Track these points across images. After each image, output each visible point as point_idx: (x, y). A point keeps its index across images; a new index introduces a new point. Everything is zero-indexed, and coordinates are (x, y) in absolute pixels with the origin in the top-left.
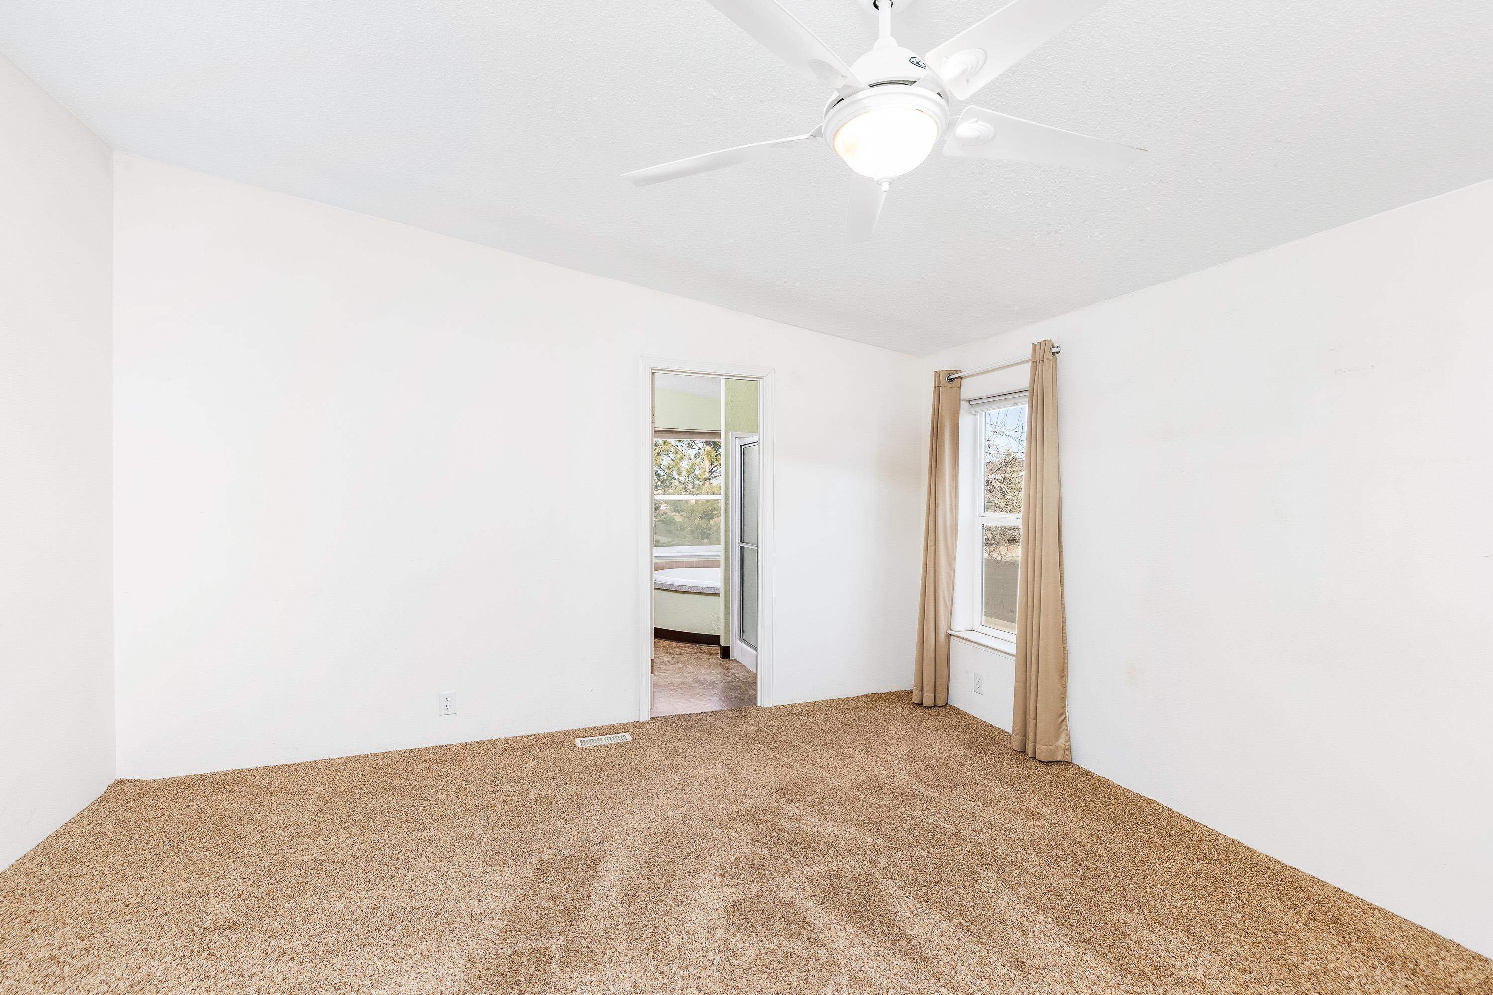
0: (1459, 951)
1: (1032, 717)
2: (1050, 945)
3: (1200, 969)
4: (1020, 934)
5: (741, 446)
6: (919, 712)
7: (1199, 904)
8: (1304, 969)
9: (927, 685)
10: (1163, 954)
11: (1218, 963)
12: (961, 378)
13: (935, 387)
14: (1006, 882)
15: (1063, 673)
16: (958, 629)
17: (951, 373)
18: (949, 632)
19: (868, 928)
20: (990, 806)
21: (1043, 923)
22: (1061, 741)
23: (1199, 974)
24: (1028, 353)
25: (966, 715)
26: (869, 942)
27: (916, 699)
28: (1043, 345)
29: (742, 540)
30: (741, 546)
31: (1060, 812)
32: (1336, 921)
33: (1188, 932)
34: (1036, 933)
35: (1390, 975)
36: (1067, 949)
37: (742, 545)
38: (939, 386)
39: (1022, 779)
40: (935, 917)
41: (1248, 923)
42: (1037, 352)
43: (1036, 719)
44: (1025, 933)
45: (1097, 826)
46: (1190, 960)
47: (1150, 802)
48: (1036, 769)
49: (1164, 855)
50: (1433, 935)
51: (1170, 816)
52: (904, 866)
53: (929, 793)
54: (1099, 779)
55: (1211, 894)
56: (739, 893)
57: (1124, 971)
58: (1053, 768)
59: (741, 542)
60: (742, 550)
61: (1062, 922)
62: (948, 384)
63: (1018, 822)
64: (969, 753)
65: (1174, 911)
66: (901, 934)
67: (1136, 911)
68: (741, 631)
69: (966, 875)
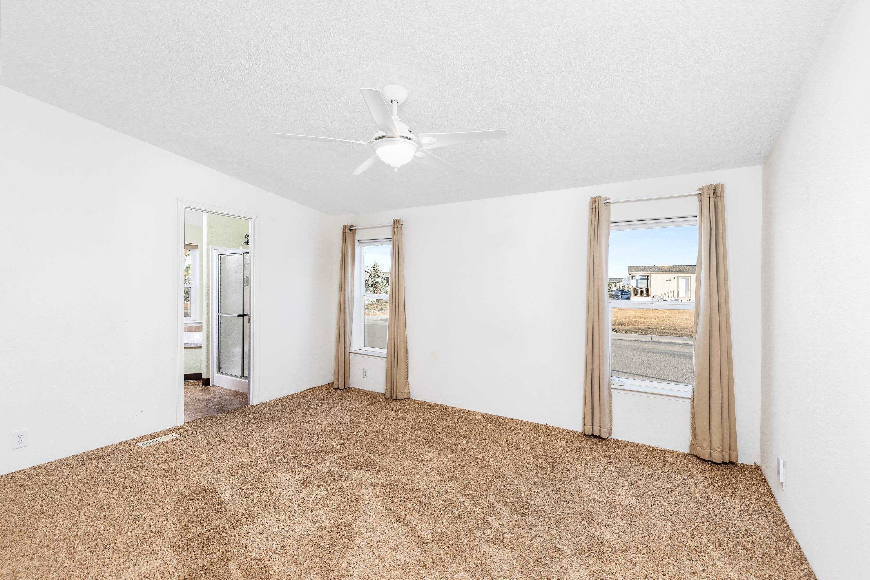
0: (528, 423)
1: (395, 382)
2: (429, 453)
3: (473, 446)
4: (419, 453)
5: (219, 255)
6: (338, 392)
7: (466, 430)
8: (497, 438)
9: (341, 378)
10: (462, 445)
11: (477, 443)
12: (356, 229)
13: (343, 233)
14: (407, 441)
15: (406, 362)
16: (354, 350)
17: (351, 226)
18: (350, 351)
19: (366, 468)
20: (388, 419)
21: (425, 448)
22: (406, 390)
23: (473, 447)
24: (391, 222)
25: (360, 390)
26: (369, 473)
27: (335, 386)
28: (398, 221)
29: (219, 312)
30: (218, 316)
31: (413, 415)
32: (500, 423)
33: (466, 438)
34: (424, 452)
35: (516, 432)
36: (435, 453)
37: (220, 315)
38: (346, 233)
39: (395, 408)
40: (388, 458)
41: (480, 431)
42: (395, 224)
43: (397, 382)
44: (421, 453)
45: (428, 416)
46: (469, 444)
47: (441, 405)
48: (398, 403)
49: (451, 419)
50: (522, 421)
51: (448, 408)
52: (367, 447)
53: (362, 421)
54: (422, 402)
55: (468, 426)
56: (303, 476)
57: (454, 452)
58: (404, 402)
59: (218, 313)
60: (219, 318)
61: (431, 446)
62: (350, 232)
63: (401, 421)
64: (370, 403)
65: (461, 433)
66: (379, 467)
67: (450, 437)
68: (219, 368)
69: (392, 443)
